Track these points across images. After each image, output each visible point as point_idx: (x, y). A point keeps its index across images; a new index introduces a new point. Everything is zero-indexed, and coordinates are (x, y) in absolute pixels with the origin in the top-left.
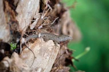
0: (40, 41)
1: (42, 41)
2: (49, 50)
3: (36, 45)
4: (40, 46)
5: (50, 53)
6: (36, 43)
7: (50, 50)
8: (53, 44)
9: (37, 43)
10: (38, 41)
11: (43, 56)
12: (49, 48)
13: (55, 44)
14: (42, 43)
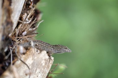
0: (34, 52)
1: (35, 52)
2: (42, 64)
3: (28, 57)
4: (32, 59)
5: (42, 69)
6: (29, 53)
7: (44, 64)
8: (47, 57)
9: (30, 55)
10: (31, 52)
11: (35, 72)
12: (42, 62)
13: (49, 56)
14: (35, 54)
